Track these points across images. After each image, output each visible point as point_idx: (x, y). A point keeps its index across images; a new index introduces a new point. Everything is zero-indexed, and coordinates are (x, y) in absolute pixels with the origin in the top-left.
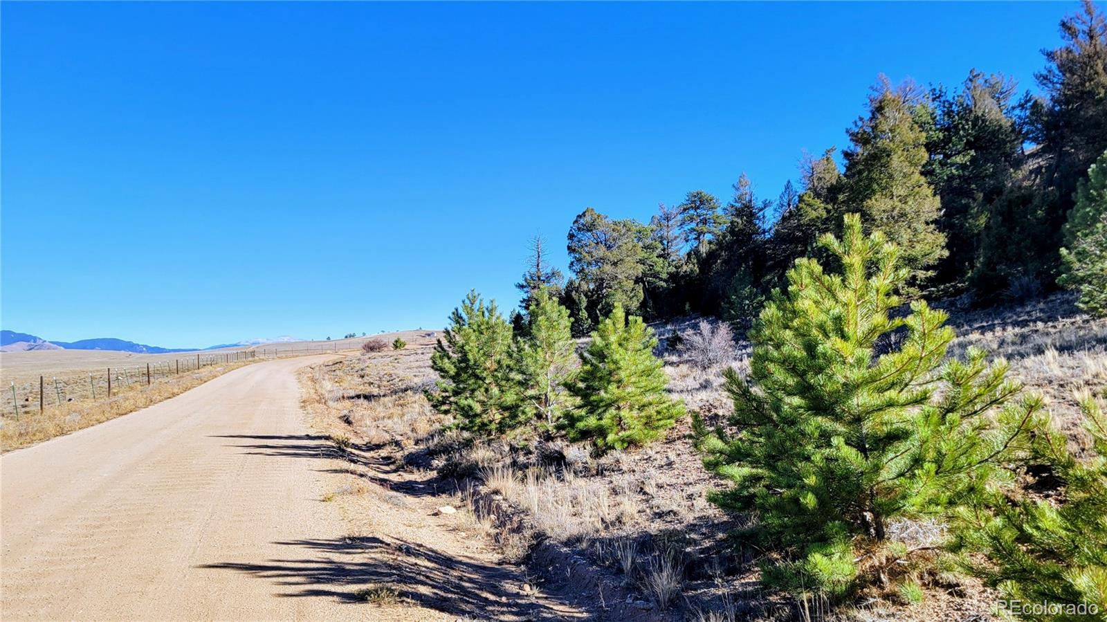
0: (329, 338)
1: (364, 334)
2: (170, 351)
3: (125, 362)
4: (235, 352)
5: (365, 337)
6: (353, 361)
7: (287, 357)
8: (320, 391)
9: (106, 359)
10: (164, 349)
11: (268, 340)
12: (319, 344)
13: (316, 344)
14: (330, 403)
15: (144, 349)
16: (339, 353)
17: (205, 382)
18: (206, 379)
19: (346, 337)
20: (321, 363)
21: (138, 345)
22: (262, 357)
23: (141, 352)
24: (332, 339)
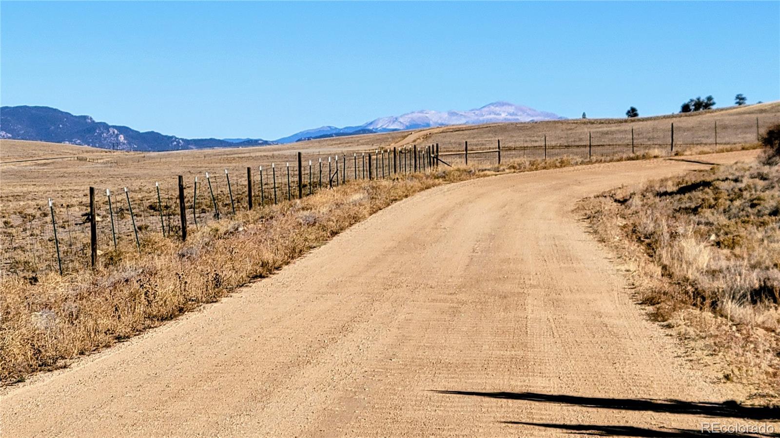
0: (633, 113)
1: (740, 100)
2: (188, 144)
3: (77, 175)
4: (363, 149)
5: (742, 109)
6: (746, 181)
7: (534, 167)
8: (677, 271)
9: (27, 166)
10: (170, 139)
11: (452, 114)
12: (605, 129)
13: (594, 129)
14: (730, 306)
15: (122, 138)
16: (687, 154)
17: (334, 234)
18: (333, 226)
19: (686, 108)
20: (641, 186)
21: (106, 127)
22: (458, 164)
23: (115, 146)
24: (641, 115)
